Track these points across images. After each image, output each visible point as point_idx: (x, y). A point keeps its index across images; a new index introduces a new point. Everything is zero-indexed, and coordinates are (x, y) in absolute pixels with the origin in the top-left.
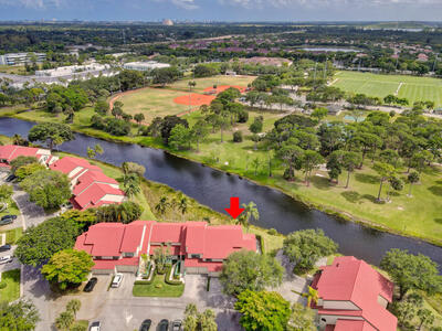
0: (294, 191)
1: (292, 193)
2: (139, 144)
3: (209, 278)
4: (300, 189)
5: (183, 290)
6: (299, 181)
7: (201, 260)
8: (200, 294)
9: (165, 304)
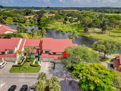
0: (88, 35)
1: (88, 36)
2: (29, 25)
3: (55, 64)
4: (91, 34)
5: (40, 69)
6: (90, 33)
7: (50, 54)
8: (50, 71)
9: (27, 76)
